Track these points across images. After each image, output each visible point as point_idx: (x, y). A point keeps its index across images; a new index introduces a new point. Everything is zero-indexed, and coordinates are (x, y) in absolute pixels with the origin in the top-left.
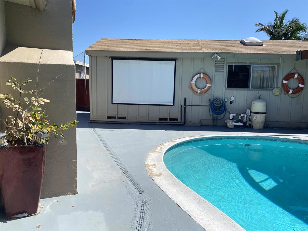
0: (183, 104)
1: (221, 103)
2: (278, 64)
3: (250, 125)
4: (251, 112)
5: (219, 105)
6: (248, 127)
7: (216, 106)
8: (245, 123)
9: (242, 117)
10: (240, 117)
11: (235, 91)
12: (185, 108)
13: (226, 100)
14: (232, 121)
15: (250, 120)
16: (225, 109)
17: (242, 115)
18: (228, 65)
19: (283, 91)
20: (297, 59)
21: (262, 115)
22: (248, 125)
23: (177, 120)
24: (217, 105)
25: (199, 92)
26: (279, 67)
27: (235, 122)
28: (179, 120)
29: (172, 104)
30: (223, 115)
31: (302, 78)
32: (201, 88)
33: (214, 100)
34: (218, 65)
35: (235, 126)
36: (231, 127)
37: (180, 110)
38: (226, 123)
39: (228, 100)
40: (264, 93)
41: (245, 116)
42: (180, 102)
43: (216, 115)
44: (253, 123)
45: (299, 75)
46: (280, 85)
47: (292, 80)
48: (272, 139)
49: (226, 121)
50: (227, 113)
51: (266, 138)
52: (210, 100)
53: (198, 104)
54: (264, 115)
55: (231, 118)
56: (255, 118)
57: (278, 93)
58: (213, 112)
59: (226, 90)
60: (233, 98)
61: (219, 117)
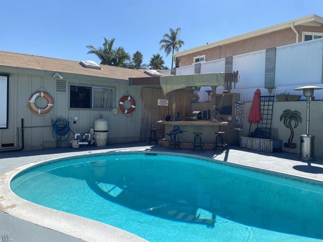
0: (20, 126)
1: (64, 124)
2: (115, 87)
3: (94, 143)
4: (94, 131)
5: (63, 126)
6: (93, 146)
7: (59, 126)
8: (90, 142)
9: (86, 136)
10: (84, 136)
11: (78, 111)
12: (23, 131)
13: (70, 120)
14: (77, 141)
15: (94, 139)
16: (69, 129)
17: (86, 134)
18: (71, 86)
19: (120, 111)
20: (130, 84)
21: (105, 133)
22: (92, 143)
23: (12, 145)
24: (61, 126)
25: (39, 112)
26: (115, 90)
27: (80, 142)
28: (15, 145)
29: (6, 127)
30: (66, 136)
31: (134, 100)
32: (42, 107)
33: (57, 121)
34: (60, 85)
35: (81, 146)
36: (76, 147)
37: (16, 133)
38: (71, 144)
39: (71, 120)
40: (105, 113)
41: (90, 135)
42: (15, 124)
43: (60, 136)
44: (97, 141)
45: (131, 97)
46: (117, 106)
47: (126, 102)
48: (115, 154)
49: (70, 142)
50: (71, 133)
51: (110, 153)
52: (52, 120)
53: (39, 125)
54: (106, 133)
55: (76, 138)
56: (98, 136)
57: (116, 113)
58: (56, 133)
59: (69, 110)
60: (76, 118)
61: (63, 138)
